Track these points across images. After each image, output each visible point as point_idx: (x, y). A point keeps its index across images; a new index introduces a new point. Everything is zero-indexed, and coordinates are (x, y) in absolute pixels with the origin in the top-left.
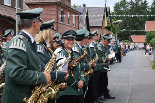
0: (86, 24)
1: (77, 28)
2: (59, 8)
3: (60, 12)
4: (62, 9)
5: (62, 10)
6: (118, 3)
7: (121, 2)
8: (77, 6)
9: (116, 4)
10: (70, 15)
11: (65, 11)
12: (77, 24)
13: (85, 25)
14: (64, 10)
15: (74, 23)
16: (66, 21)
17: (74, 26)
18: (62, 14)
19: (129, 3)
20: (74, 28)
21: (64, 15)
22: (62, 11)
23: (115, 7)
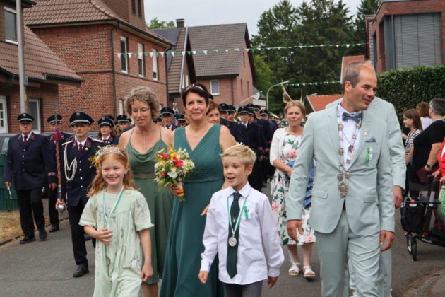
0: (187, 72)
1: (162, 84)
2: (115, 34)
3: (117, 45)
4: (124, 36)
5: (123, 39)
6: (269, 13)
7: (276, 10)
8: (163, 22)
9: (264, 15)
10: (144, 51)
11: (130, 41)
12: (163, 74)
13: (185, 74)
14: (127, 39)
15: (155, 70)
16: (135, 67)
17: (156, 80)
18: (123, 51)
19: (297, 11)
20: (156, 84)
21: (128, 52)
22: (122, 43)
23: (262, 23)
